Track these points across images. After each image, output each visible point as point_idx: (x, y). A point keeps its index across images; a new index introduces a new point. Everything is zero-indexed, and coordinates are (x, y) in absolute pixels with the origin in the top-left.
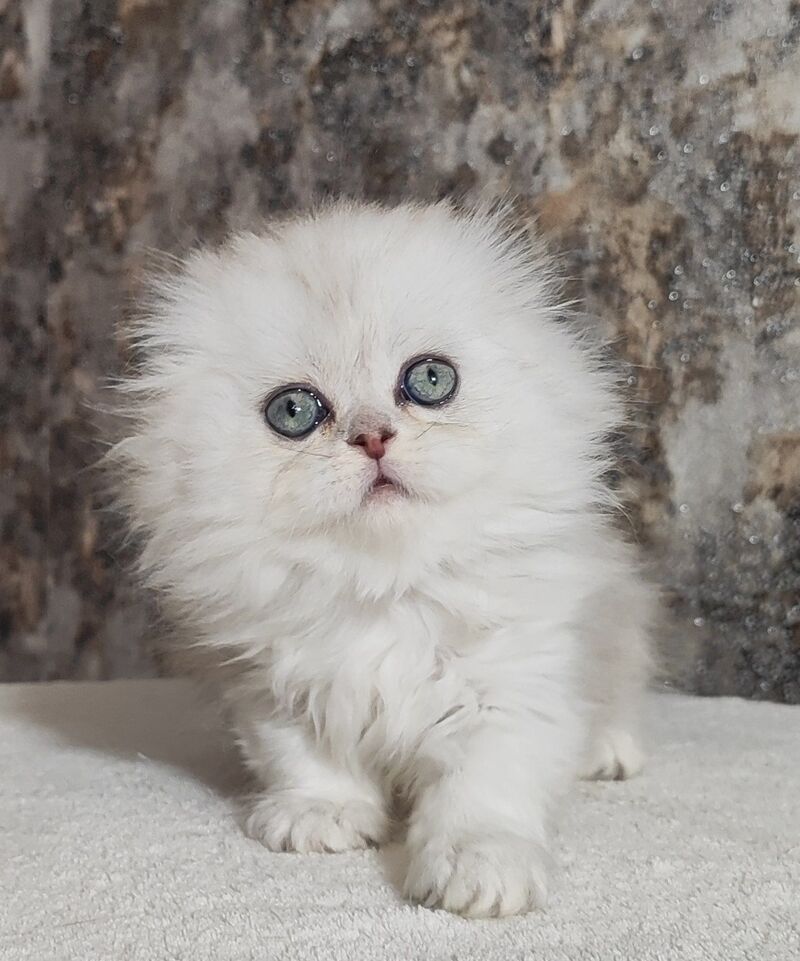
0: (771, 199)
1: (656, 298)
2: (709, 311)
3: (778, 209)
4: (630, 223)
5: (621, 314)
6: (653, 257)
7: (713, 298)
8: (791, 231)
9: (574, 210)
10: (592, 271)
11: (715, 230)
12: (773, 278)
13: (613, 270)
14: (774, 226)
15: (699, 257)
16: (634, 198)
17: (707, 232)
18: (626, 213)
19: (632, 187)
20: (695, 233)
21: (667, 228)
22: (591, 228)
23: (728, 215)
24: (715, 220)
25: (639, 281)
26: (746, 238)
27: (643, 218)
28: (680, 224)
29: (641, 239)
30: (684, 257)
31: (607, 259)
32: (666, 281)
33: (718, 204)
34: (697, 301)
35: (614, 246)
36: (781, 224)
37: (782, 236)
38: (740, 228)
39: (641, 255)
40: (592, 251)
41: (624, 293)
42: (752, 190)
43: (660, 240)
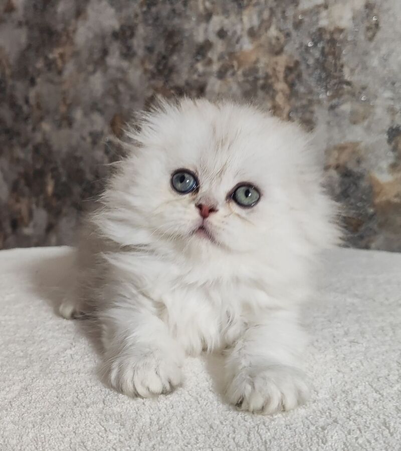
0: (334, 54)
1: (288, 91)
2: (309, 97)
3: (337, 56)
4: (276, 63)
5: (273, 98)
6: (286, 77)
7: (311, 92)
8: (342, 66)
9: (253, 58)
10: (261, 82)
11: (311, 66)
12: (335, 85)
13: (270, 81)
14: (335, 65)
15: (305, 76)
16: (279, 52)
17: (308, 66)
18: (275, 59)
19: (277, 49)
20: (303, 67)
21: (292, 65)
22: (261, 65)
23: (317, 60)
24: (311, 61)
25: (281, 86)
26: (324, 69)
27: (282, 61)
28: (297, 63)
29: (281, 69)
30: (299, 76)
31: (267, 77)
32: (292, 85)
33: (313, 56)
34: (304, 94)
35: (270, 71)
36: (338, 63)
37: (339, 68)
38: (321, 65)
39: (281, 75)
40: (261, 74)
41: (274, 91)
42: (327, 50)
43: (289, 70)
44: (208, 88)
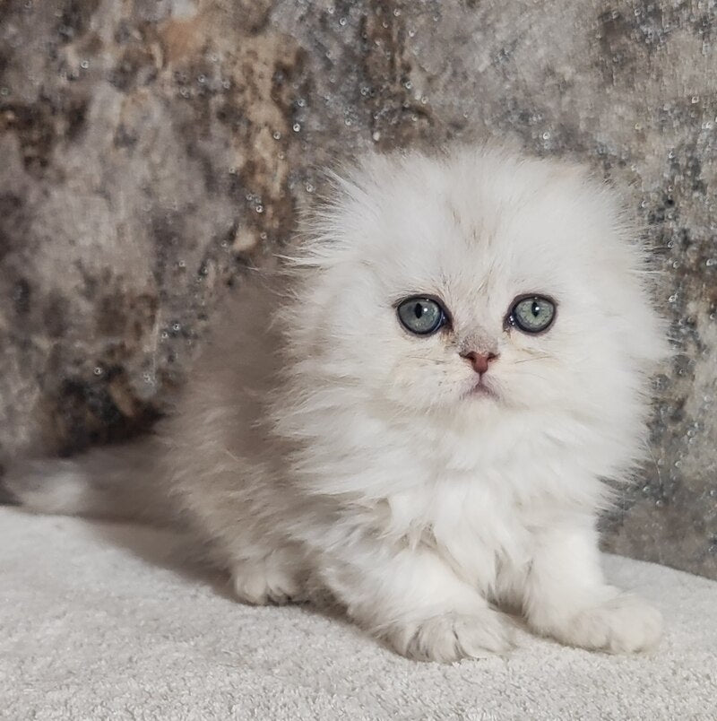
0: (387, 36)
1: (281, 129)
2: (333, 143)
3: (395, 47)
4: (253, 54)
5: (247, 142)
6: (277, 88)
7: (335, 132)
8: (407, 68)
9: (199, 38)
10: (218, 101)
11: (335, 63)
12: (392, 113)
13: (239, 100)
14: (392, 61)
15: (320, 89)
16: (257, 29)
17: (328, 65)
18: (249, 43)
19: (254, 17)
20: (316, 66)
21: (289, 61)
22: (217, 57)
23: (348, 50)
24: (335, 54)
25: (264, 113)
26: (365, 73)
27: (267, 48)
28: (301, 57)
29: (264, 71)
30: (307, 89)
31: (232, 90)
32: (290, 113)
33: (338, 38)
34: (322, 133)
35: (240, 78)
36: (398, 61)
37: (399, 72)
38: (358, 62)
39: (265, 86)
40: (218, 81)
41: (250, 123)
42: (370, 24)
43: (284, 72)
44: (93, 113)
